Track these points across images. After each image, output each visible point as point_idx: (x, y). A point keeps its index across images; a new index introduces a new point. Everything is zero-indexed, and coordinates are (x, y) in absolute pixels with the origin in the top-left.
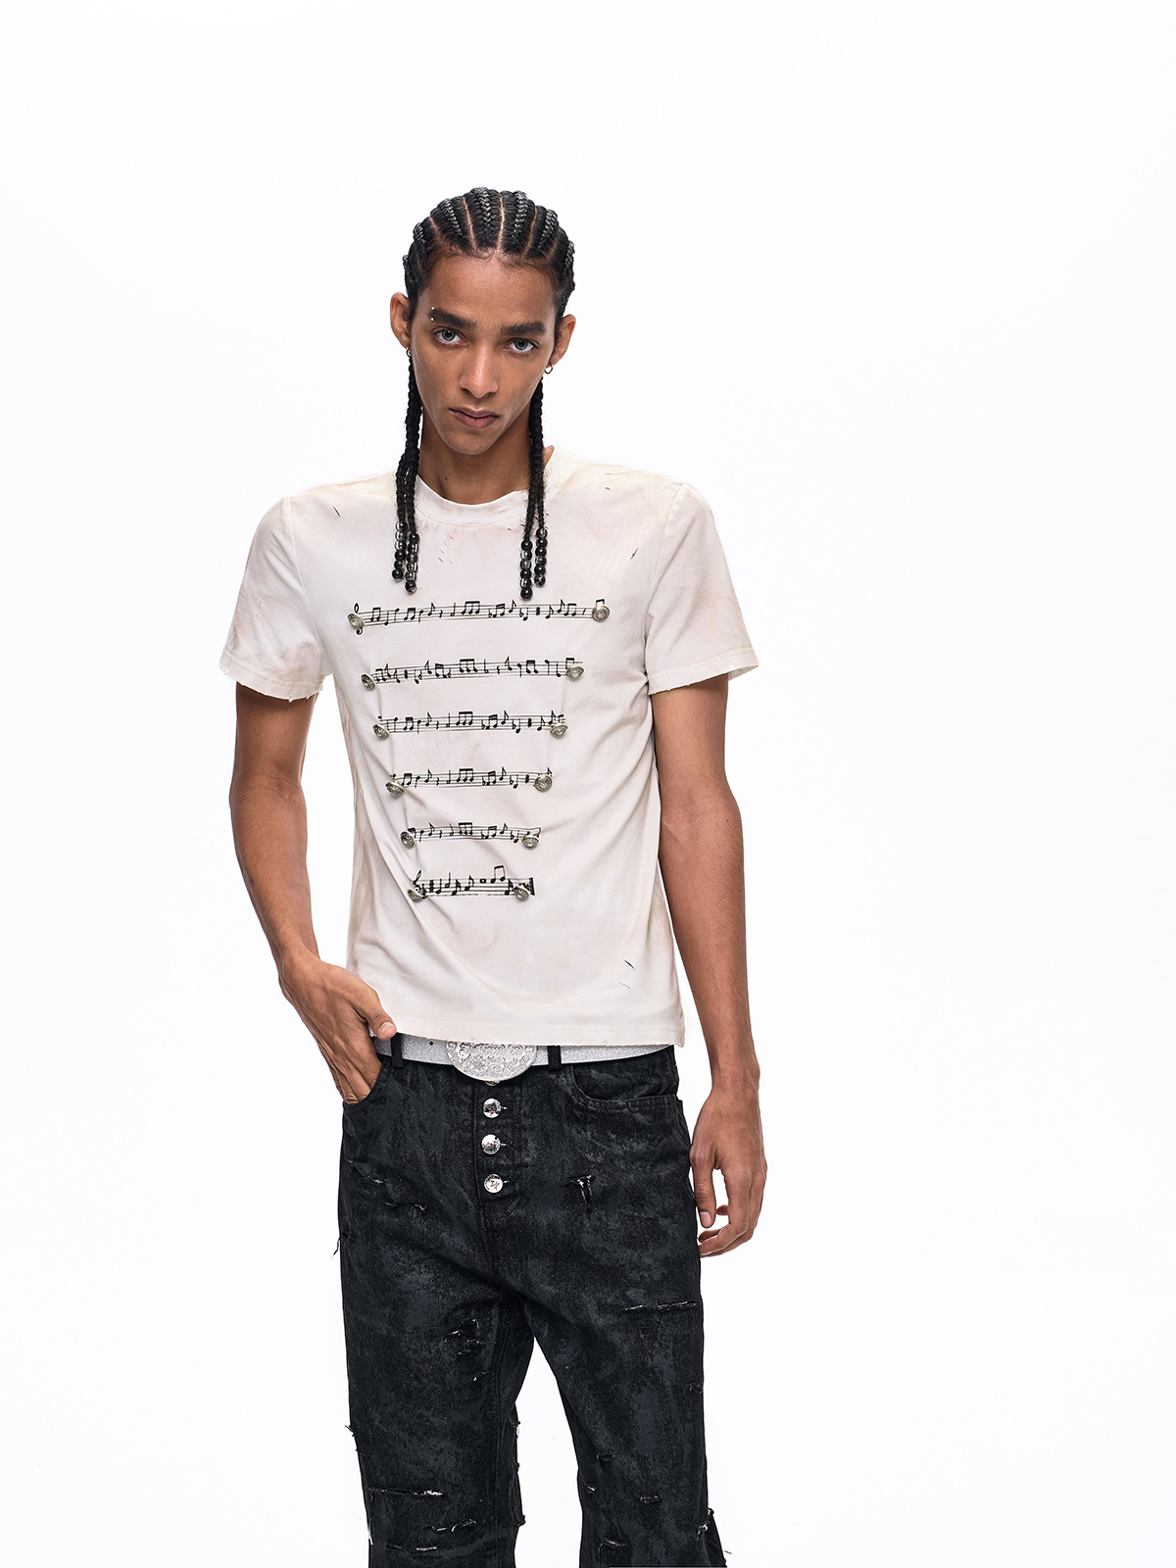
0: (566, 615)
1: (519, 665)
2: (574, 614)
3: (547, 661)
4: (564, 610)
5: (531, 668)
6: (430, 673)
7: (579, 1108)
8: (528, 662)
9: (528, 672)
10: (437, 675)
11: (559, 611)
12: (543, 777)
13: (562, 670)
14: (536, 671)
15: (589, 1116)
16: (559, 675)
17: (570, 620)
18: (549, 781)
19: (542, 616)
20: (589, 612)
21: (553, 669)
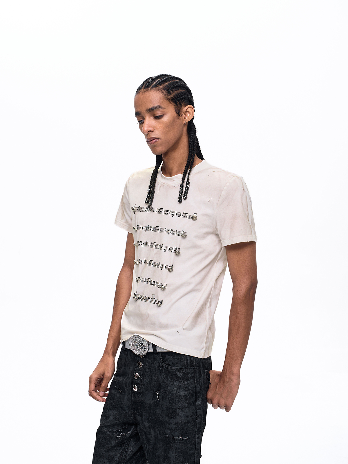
0: (184, 217)
1: (169, 231)
2: (187, 217)
3: (176, 231)
4: (184, 215)
5: (172, 232)
6: (149, 229)
7: (161, 367)
8: (171, 230)
9: (171, 233)
10: (151, 230)
11: (183, 215)
12: (170, 267)
13: (180, 234)
14: (173, 233)
15: (164, 370)
16: (179, 236)
17: (185, 218)
18: (172, 269)
19: (178, 216)
20: (191, 217)
21: (178, 233)
